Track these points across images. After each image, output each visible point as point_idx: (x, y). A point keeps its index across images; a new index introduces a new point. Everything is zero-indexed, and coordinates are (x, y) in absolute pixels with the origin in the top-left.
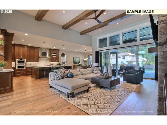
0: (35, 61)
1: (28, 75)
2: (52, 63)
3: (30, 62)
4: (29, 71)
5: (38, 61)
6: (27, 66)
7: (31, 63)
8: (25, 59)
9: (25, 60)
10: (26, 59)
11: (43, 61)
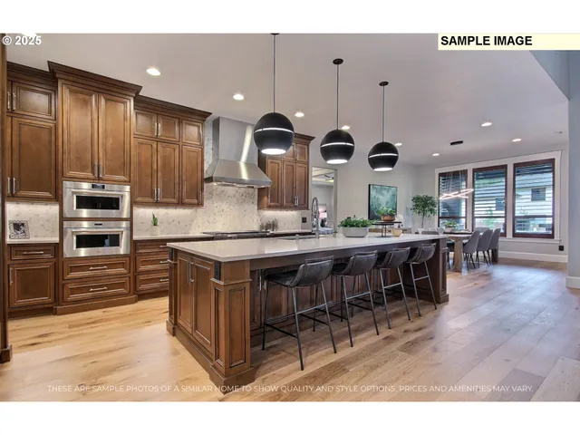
0: (180, 203)
1: (143, 296)
2: (270, 214)
3: (157, 204)
4: (148, 272)
5: (200, 204)
6: (136, 237)
7: (161, 212)
8: (125, 183)
9: (126, 193)
10: (128, 188)
11: (225, 206)
